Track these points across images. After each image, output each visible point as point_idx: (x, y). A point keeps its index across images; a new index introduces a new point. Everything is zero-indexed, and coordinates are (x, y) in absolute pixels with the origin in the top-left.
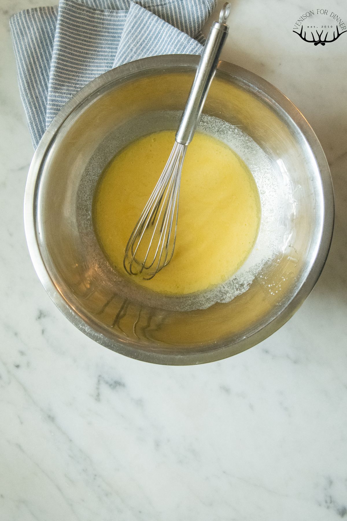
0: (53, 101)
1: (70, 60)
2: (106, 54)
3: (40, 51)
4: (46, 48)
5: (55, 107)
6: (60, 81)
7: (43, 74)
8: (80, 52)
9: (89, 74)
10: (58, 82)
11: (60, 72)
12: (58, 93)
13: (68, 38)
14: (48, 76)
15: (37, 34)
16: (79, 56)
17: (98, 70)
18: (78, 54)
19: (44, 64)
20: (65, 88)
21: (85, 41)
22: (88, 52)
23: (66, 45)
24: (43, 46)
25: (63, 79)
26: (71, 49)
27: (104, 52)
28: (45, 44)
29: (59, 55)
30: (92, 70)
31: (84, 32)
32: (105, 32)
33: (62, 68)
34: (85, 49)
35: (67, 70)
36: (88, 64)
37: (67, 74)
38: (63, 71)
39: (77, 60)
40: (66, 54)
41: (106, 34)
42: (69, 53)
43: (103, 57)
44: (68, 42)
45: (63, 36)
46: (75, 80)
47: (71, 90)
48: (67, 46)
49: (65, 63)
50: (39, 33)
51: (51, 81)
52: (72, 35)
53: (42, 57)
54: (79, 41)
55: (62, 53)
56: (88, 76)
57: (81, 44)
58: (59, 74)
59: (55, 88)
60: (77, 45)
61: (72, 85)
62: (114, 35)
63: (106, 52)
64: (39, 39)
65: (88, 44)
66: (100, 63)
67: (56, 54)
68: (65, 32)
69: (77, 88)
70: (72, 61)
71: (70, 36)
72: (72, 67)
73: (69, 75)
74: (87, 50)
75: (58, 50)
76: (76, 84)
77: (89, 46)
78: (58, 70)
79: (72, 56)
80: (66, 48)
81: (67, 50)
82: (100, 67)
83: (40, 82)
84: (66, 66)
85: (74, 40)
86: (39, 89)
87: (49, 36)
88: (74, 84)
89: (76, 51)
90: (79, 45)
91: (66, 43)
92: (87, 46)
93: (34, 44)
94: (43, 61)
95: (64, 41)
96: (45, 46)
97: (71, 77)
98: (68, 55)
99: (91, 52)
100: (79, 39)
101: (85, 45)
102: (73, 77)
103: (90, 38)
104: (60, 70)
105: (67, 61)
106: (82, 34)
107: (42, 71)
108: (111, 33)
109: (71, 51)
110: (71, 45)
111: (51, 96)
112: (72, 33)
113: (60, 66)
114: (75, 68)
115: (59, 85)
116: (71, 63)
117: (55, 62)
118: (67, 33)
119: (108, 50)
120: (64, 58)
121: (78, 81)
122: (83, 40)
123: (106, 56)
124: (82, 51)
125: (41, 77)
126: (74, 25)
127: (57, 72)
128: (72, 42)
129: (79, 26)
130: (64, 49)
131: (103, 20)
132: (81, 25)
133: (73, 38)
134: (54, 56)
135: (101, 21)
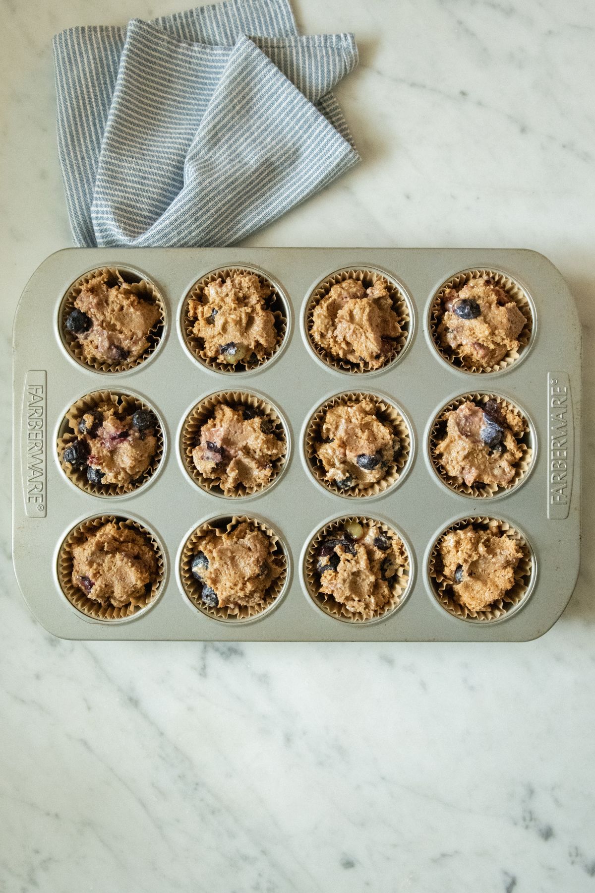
0: (107, 163)
1: (136, 109)
2: (189, 107)
3: (94, 91)
4: (103, 88)
5: (109, 173)
6: (119, 136)
7: (95, 125)
8: (152, 100)
9: (162, 132)
10: (116, 138)
11: (120, 124)
12: (116, 153)
13: (136, 77)
14: (102, 128)
15: (93, 65)
16: (150, 106)
17: (176, 129)
18: (149, 102)
19: (99, 111)
20: (126, 147)
21: (162, 85)
22: (163, 101)
23: (133, 87)
24: (100, 84)
25: (124, 135)
26: (140, 95)
27: (187, 103)
28: (102, 82)
29: (123, 99)
30: (168, 128)
31: (161, 72)
32: (192, 75)
33: (125, 119)
34: (159, 96)
35: (131, 123)
36: (163, 119)
37: (131, 129)
38: (125, 123)
39: (147, 111)
40: (132, 100)
41: (194, 79)
42: (136, 99)
43: (184, 112)
44: (135, 83)
45: (130, 73)
46: (141, 138)
47: (135, 152)
48: (135, 89)
49: (129, 112)
50: (96, 64)
52: (143, 74)
53: (96, 100)
54: (151, 84)
55: (128, 98)
56: (160, 134)
57: (154, 88)
58: (120, 127)
59: (112, 146)
60: (148, 89)
61: (137, 145)
62: (205, 81)
63: (190, 104)
64: (94, 74)
65: (166, 89)
66: (180, 119)
67: (118, 97)
68: (133, 69)
69: (144, 149)
70: (139, 110)
71: (139, 76)
72: (139, 120)
73: (134, 130)
74: (163, 98)
75: (122, 91)
76: (143, 144)
77: (166, 92)
78: (119, 120)
79: (140, 104)
80: (133, 91)
82: (180, 124)
83: (90, 136)
84: (130, 116)
85: (145, 81)
86: (87, 146)
87: (109, 71)
88: (139, 143)
90: (151, 90)
91: (133, 85)
92: (163, 92)
93: (86, 80)
94: (97, 106)
95: (131, 80)
96: (103, 85)
97: (135, 133)
98: (135, 102)
99: (168, 102)
100: (153, 82)
101: (161, 91)
102: (139, 134)
104: (122, 121)
105: (133, 110)
106: (158, 74)
107: (94, 119)
108: (201, 77)
109: (139, 97)
110: (140, 89)
111: (104, 156)
112: (143, 71)
113: (123, 115)
114: (143, 121)
115: (117, 142)
116: (138, 113)
117: (116, 109)
118: (136, 70)
119: (193, 102)
120: (128, 104)
121: (146, 140)
122: (158, 83)
123: (189, 110)
124: (154, 98)
125: (93, 129)
126: (147, 60)
127: (117, 122)
128: (142, 84)
129: (155, 62)
130: (130, 92)
131: (191, 57)
132: (157, 61)
133: (144, 78)
134: (115, 99)
135: (188, 59)
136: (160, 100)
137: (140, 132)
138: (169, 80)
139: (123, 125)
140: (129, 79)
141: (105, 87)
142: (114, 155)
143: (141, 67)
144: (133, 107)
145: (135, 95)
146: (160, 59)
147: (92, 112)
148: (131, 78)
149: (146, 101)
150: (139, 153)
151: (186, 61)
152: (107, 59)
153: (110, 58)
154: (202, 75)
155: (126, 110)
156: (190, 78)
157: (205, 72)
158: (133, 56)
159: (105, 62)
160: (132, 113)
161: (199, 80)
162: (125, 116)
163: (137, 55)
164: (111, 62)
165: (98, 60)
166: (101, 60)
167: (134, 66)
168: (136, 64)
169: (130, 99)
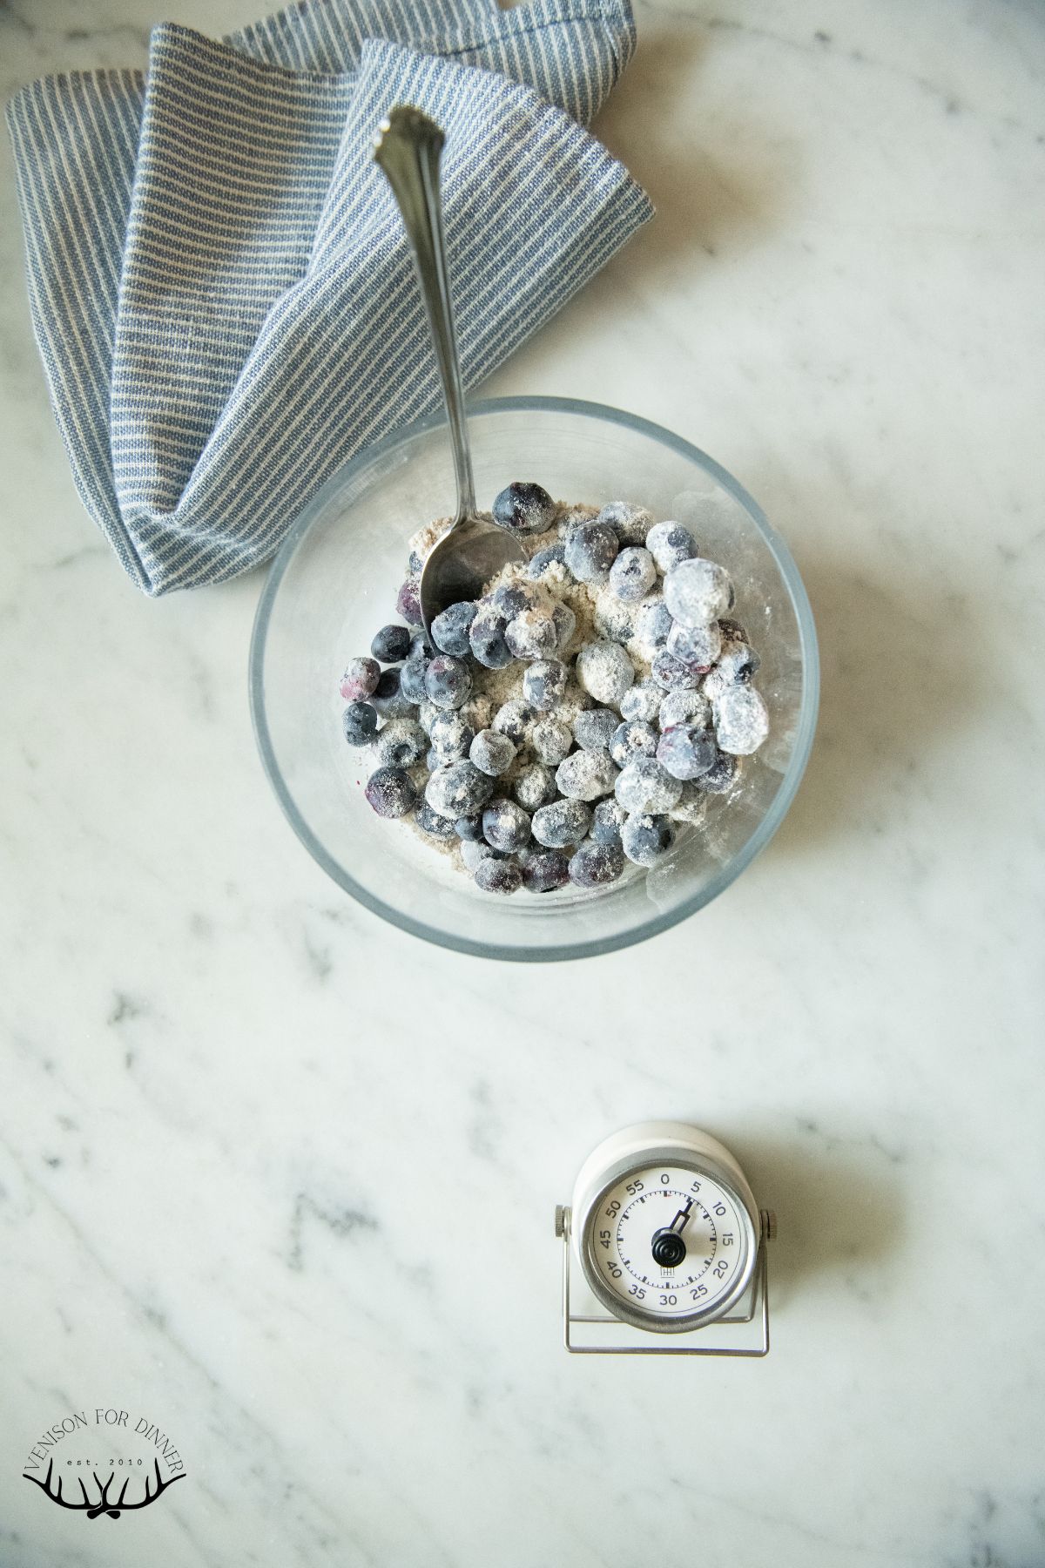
0: (131, 336)
1: (185, 213)
2: (300, 201)
3: (95, 191)
4: (114, 185)
5: (139, 357)
6: (154, 276)
7: (103, 262)
8: (219, 193)
9: (248, 260)
10: (147, 281)
11: (153, 249)
12: (150, 312)
13: (180, 145)
14: (117, 262)
15: (89, 142)
16: (217, 205)
17: (275, 249)
18: (213, 198)
19: (108, 231)
20: (170, 299)
21: (236, 160)
22: (244, 194)
23: (174, 168)
24: (105, 177)
25: (165, 273)
26: (192, 183)
27: (295, 195)
28: (110, 173)
29: (151, 194)
30: (258, 249)
31: (232, 134)
32: (298, 138)
33: (163, 237)
34: (234, 185)
35: (178, 246)
36: (246, 231)
37: (178, 258)
38: (165, 248)
39: (210, 216)
40: (174, 196)
41: (302, 144)
42: (185, 193)
43: (291, 212)
44: (179, 158)
45: (164, 137)
46: (202, 276)
47: (191, 307)
48: (178, 170)
49: (171, 222)
50: (94, 138)
51: (126, 276)
52: (193, 139)
53: (101, 211)
54: (215, 160)
55: (163, 191)
56: (244, 265)
57: (221, 168)
58: (153, 256)
59: (139, 298)
60: (209, 170)
61: (195, 291)
63: (301, 195)
64: (92, 158)
65: (246, 170)
66: (282, 228)
67: (142, 191)
68: (170, 127)
69: (211, 300)
70: (192, 217)
71: (186, 142)
72: (195, 237)
73: (183, 260)
74: (241, 187)
75: (148, 179)
76: (206, 289)
77: (248, 176)
78: (149, 242)
79: (192, 204)
80: (173, 174)
81: (176, 182)
82: (283, 238)
83: (97, 286)
84: (175, 231)
85: (199, 154)
87: (123, 149)
88: (199, 287)
89: (208, 189)
90: (216, 172)
91: (173, 161)
92: (242, 176)
94: (105, 222)
95: (168, 152)
96: (112, 179)
97: (190, 267)
98: (181, 198)
99: (255, 196)
100: (217, 154)
101: (235, 173)
102: (197, 269)
103: (251, 153)
104: (155, 244)
105: (178, 218)
107: (101, 251)
108: (317, 140)
109: (189, 188)
110: (192, 171)
111: (125, 322)
112: (194, 133)
113: (155, 231)
114: (203, 239)
115: (150, 288)
116: (192, 223)
118: (177, 130)
119: (307, 190)
120: (166, 206)
121: (213, 280)
122: (228, 158)
123: (301, 207)
125: (100, 271)
126: (200, 110)
127: (144, 247)
128: (195, 159)
129: (217, 114)
130: (166, 178)
131: (293, 100)
132: (222, 111)
133: (197, 147)
134: (136, 198)
135: (286, 105)
136: (237, 192)
137: (199, 264)
138: (251, 150)
139: (159, 252)
140: (163, 150)
141: (118, 182)
142: (145, 317)
143: (189, 124)
144: (179, 211)
145: (182, 185)
146: (228, 106)
147: (95, 236)
148: (167, 148)
149: (206, 195)
150: (200, 308)
151: (282, 110)
152: (116, 125)
153: (122, 123)
154: (320, 135)
155: (164, 220)
156: (293, 143)
157: (325, 129)
158: (168, 100)
159: (112, 131)
160: (178, 225)
161: (314, 146)
162: (161, 233)
163: (175, 97)
164: (124, 131)
165: (97, 130)
166: (105, 132)
167: (172, 122)
168: (177, 118)
169: (170, 193)
